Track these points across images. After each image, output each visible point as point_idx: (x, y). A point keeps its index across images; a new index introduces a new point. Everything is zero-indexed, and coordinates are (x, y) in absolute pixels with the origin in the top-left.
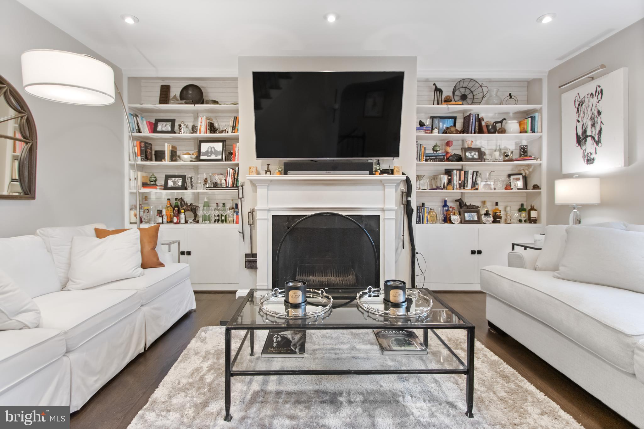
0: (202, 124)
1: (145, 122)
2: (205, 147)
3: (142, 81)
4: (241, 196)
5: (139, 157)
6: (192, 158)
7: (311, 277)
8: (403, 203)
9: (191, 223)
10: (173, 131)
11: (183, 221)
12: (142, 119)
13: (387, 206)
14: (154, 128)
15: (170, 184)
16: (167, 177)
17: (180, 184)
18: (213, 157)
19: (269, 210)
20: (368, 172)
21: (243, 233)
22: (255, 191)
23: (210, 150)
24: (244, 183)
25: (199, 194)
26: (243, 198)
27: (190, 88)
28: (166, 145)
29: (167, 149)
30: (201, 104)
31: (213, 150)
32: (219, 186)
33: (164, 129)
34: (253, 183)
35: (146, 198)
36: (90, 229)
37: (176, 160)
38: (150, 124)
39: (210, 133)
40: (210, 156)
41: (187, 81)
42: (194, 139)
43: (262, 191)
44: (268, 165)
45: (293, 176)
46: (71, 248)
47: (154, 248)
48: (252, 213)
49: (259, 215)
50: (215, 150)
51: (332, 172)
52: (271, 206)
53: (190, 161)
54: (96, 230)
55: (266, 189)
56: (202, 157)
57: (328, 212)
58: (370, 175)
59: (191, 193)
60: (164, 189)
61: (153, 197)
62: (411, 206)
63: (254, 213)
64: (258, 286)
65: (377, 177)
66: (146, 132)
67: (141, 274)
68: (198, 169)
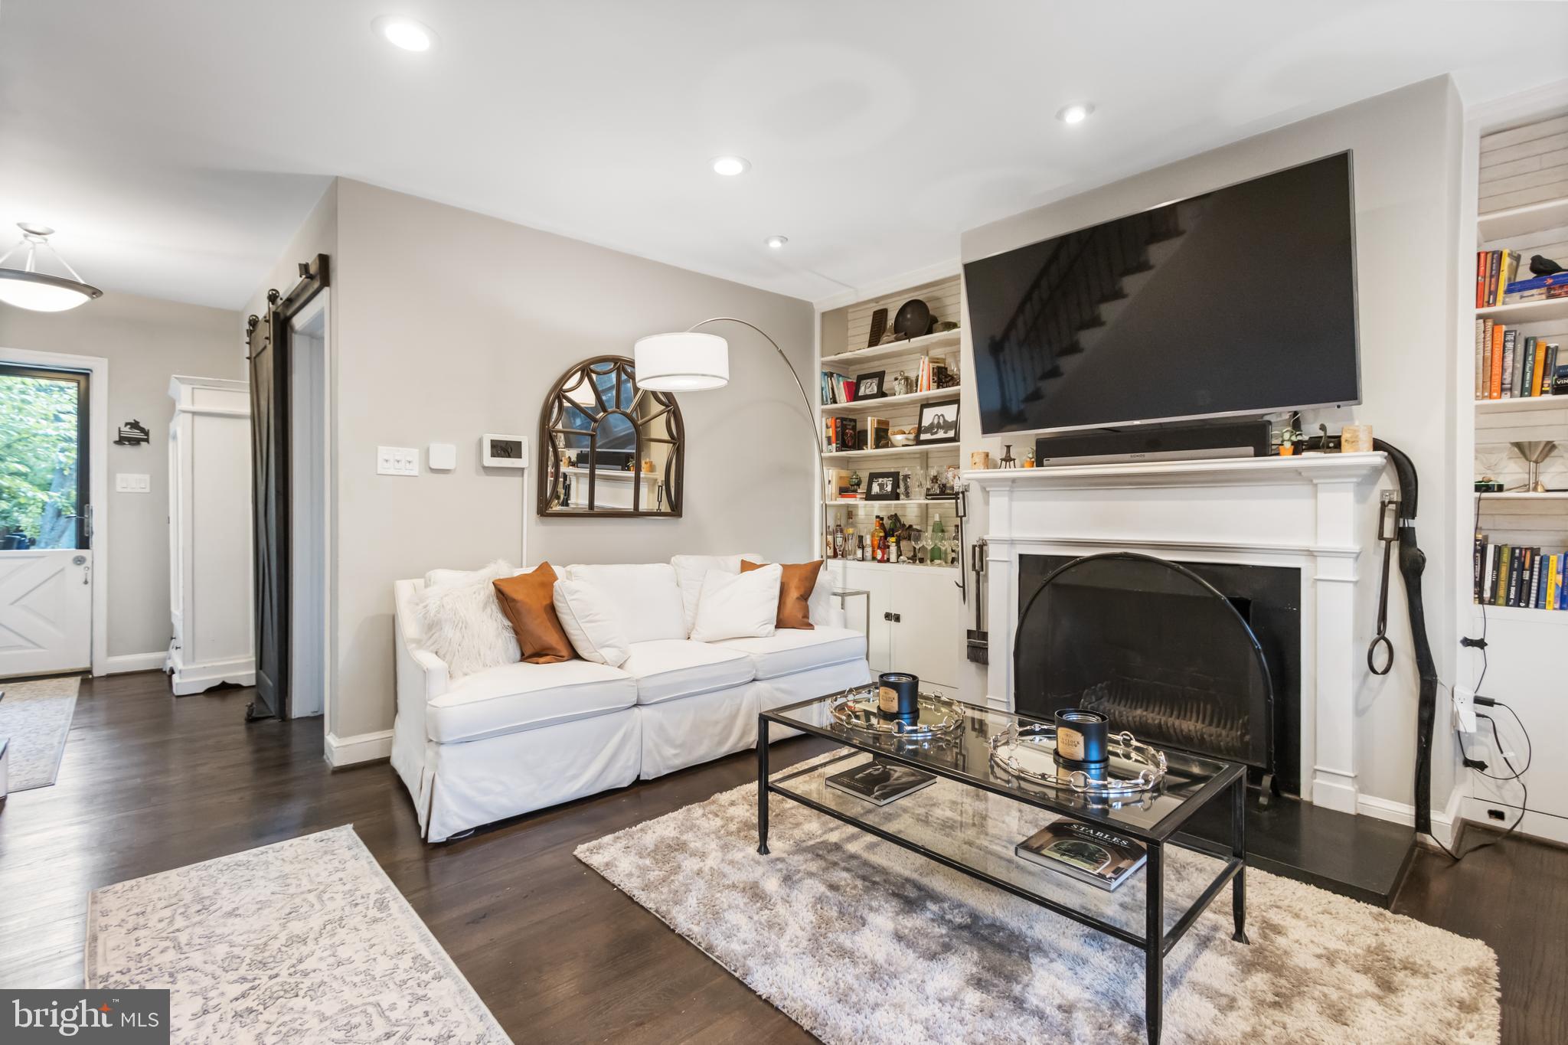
0: (923, 370)
1: (842, 383)
2: (929, 416)
3: (850, 310)
4: (961, 513)
5: (834, 445)
6: (907, 439)
7: (1139, 712)
8: (1385, 536)
9: (904, 562)
10: (882, 394)
11: (893, 557)
12: (838, 380)
13: (1323, 544)
14: (853, 394)
15: (876, 489)
16: (873, 477)
17: (889, 488)
18: (941, 435)
19: (1012, 542)
20: (1251, 450)
21: (963, 587)
22: (987, 503)
23: (936, 422)
24: (969, 485)
25: (930, 507)
26: (965, 515)
27: (909, 309)
28: (869, 419)
29: (870, 424)
30: (926, 334)
31: (941, 421)
32: (948, 491)
33: (868, 392)
34: (985, 487)
35: (850, 513)
36: (735, 562)
37: (886, 446)
38: (848, 385)
39: (938, 388)
40: (936, 433)
41: (906, 296)
42: (913, 402)
43: (999, 502)
44: (1008, 447)
45: (1056, 469)
46: (702, 585)
47: (805, 597)
48: (981, 549)
49: (993, 553)
50: (945, 420)
51: (1148, 455)
52: (1017, 535)
53: (903, 446)
54: (743, 562)
55: (1007, 499)
56: (923, 437)
57: (1126, 553)
58: (1256, 455)
59: (915, 506)
60: (866, 499)
61: (861, 513)
62: (1414, 544)
63: (985, 548)
64: (989, 701)
65: (1286, 461)
66: (843, 402)
67: (769, 633)
68: (927, 458)
